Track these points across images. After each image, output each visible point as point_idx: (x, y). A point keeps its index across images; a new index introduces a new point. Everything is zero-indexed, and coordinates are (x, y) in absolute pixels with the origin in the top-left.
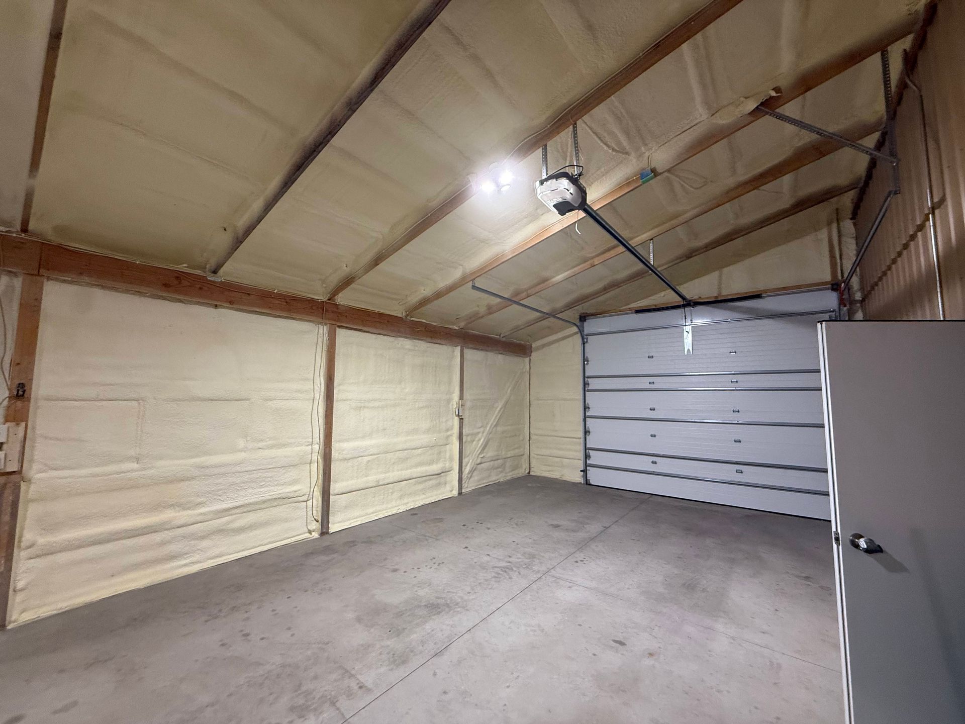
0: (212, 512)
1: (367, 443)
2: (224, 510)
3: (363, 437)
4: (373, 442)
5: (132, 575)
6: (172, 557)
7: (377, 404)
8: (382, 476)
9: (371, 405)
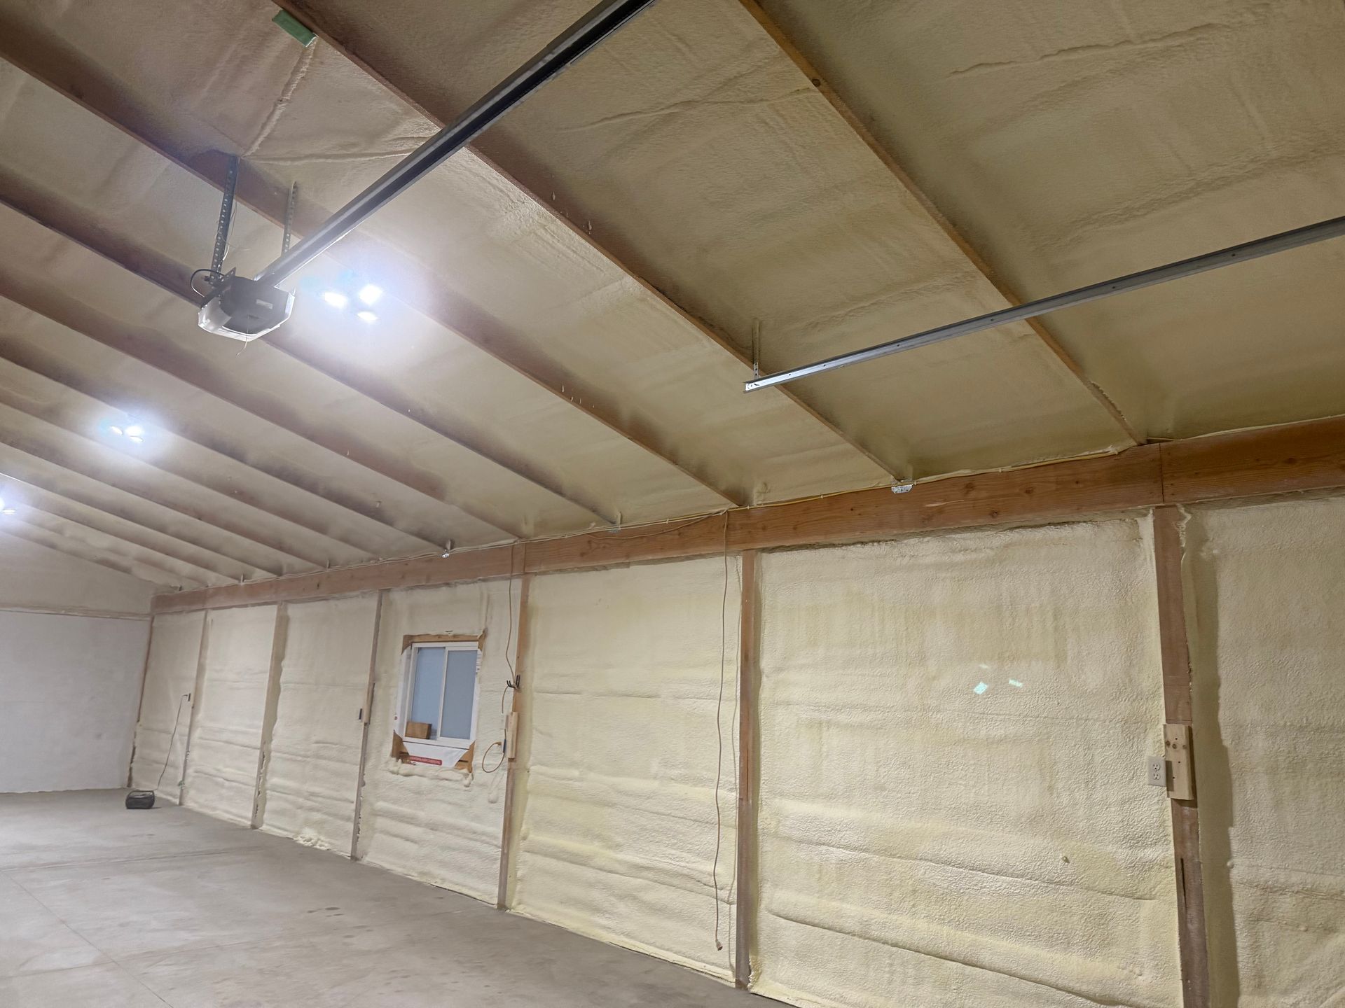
0: (626, 862)
1: (836, 813)
2: (635, 865)
3: (830, 797)
4: (854, 814)
5: (573, 911)
6: (596, 909)
7: (857, 717)
8: (879, 915)
9: (843, 718)
